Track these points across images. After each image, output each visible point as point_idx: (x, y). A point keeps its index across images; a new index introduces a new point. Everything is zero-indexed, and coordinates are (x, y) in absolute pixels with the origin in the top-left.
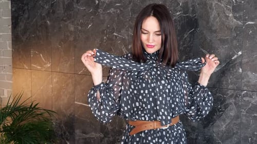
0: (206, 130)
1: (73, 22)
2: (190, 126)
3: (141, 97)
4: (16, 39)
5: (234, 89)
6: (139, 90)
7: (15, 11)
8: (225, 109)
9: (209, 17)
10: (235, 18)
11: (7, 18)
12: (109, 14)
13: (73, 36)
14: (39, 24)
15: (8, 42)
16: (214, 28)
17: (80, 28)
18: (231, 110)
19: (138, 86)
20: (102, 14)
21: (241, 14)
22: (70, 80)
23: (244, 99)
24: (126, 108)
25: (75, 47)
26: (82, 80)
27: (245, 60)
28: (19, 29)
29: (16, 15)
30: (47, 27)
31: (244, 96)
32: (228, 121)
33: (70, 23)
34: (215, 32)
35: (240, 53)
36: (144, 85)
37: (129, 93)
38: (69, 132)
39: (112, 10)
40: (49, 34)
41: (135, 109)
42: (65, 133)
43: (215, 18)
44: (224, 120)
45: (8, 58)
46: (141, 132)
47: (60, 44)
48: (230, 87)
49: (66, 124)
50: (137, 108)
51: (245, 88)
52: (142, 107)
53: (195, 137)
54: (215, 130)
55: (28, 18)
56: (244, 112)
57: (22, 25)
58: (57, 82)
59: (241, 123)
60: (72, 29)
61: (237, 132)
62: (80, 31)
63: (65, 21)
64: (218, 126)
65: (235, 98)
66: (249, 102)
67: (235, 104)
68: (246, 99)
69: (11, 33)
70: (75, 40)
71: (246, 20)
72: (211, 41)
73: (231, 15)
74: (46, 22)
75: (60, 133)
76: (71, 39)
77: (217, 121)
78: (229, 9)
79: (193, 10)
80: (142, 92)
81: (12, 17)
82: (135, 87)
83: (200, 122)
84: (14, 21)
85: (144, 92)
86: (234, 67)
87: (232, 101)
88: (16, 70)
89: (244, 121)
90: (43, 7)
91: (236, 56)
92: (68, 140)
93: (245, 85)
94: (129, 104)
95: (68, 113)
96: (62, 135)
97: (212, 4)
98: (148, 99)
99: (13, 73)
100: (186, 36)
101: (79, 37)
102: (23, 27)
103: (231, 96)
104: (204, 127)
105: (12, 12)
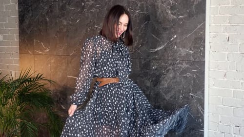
0: (155, 88)
1: (66, 18)
2: (145, 86)
3: (108, 63)
4: (22, 32)
5: (172, 60)
6: (107, 59)
7: (22, 11)
8: (167, 73)
9: (156, 13)
10: (172, 14)
11: (15, 17)
12: (92, 12)
13: (66, 29)
14: (40, 21)
15: (15, 35)
16: (159, 21)
17: (71, 23)
18: (170, 73)
19: (107, 56)
20: (87, 12)
21: (176, 11)
22: (64, 61)
23: (178, 65)
24: (97, 71)
25: (68, 36)
26: (72, 60)
27: (178, 41)
28: (25, 24)
29: (22, 14)
30: (46, 22)
31: (178, 64)
32: (169, 81)
33: (63, 19)
34: (160, 23)
35: (175, 36)
36: (111, 56)
37: (100, 61)
38: (63, 98)
39: (93, 10)
40: (48, 28)
41: (103, 72)
42: (60, 99)
43: (160, 14)
44: (166, 81)
45: (16, 47)
46: (106, 85)
47: (56, 35)
48: (170, 58)
49: (61, 92)
50: (105, 70)
51: (179, 59)
52: (108, 69)
53: (148, 93)
54: (161, 87)
55: (32, 16)
56: (178, 74)
57: (27, 21)
58: (54, 63)
59: (176, 81)
60: (65, 23)
61: (174, 88)
62: (71, 25)
63: (60, 18)
64: (163, 85)
65: (173, 66)
66: (181, 67)
67: (173, 69)
68: (179, 65)
69: (18, 28)
70: (67, 31)
71: (178, 15)
72: (158, 29)
73: (169, 12)
74: (46, 19)
75: (56, 99)
76: (65, 30)
77: (163, 81)
78: (168, 8)
79: (147, 9)
80: (109, 60)
81: (19, 15)
82: (104, 57)
83: (152, 83)
84: (21, 18)
85: (111, 60)
86: (172, 45)
87: (171, 67)
88: (23, 55)
89: (178, 80)
90: (44, 8)
91: (173, 38)
92: (62, 104)
93: (179, 57)
94: (99, 68)
95: (63, 84)
96: (57, 101)
97: (158, 5)
98: (113, 65)
99: (20, 57)
100: (142, 26)
101: (70, 29)
102: (27, 23)
103: (170, 65)
104: (154, 86)
105: (19, 12)
